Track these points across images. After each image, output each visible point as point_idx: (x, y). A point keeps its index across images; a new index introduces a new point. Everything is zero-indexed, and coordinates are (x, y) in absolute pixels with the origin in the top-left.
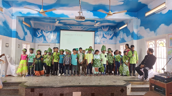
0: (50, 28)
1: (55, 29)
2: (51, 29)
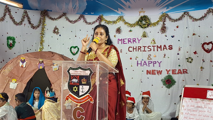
0: (75, 8)
1: (85, 8)
2: (77, 9)
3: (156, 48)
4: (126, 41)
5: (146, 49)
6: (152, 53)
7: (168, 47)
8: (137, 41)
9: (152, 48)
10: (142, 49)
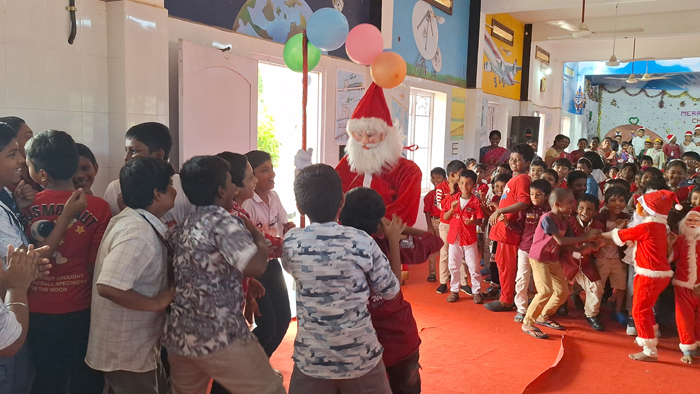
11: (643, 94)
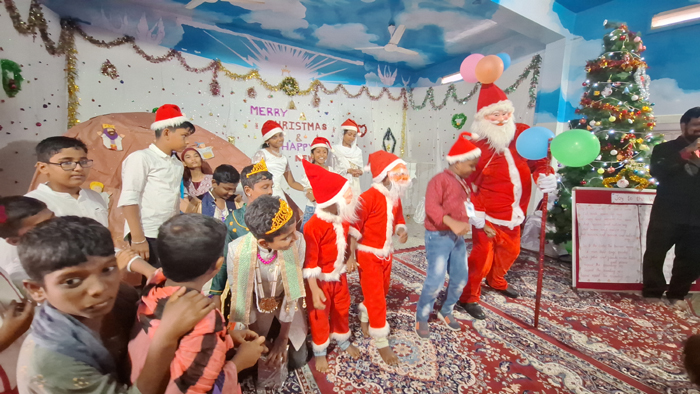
1: (180, 39)
2: (160, 35)
3: (306, 126)
4: (265, 112)
5: (294, 126)
6: (301, 132)
7: (321, 127)
8: (280, 112)
9: (302, 126)
10: (289, 125)
11: (175, 60)
